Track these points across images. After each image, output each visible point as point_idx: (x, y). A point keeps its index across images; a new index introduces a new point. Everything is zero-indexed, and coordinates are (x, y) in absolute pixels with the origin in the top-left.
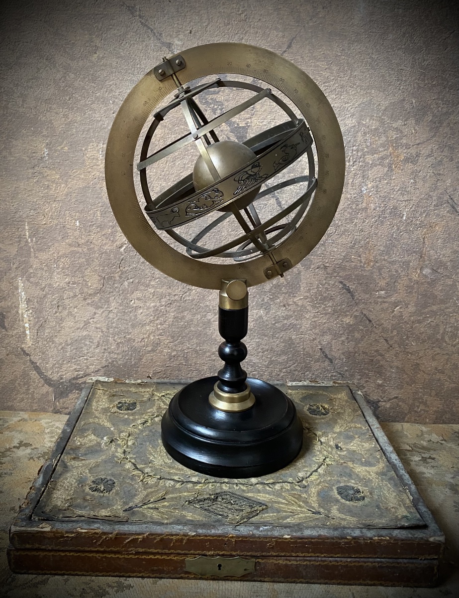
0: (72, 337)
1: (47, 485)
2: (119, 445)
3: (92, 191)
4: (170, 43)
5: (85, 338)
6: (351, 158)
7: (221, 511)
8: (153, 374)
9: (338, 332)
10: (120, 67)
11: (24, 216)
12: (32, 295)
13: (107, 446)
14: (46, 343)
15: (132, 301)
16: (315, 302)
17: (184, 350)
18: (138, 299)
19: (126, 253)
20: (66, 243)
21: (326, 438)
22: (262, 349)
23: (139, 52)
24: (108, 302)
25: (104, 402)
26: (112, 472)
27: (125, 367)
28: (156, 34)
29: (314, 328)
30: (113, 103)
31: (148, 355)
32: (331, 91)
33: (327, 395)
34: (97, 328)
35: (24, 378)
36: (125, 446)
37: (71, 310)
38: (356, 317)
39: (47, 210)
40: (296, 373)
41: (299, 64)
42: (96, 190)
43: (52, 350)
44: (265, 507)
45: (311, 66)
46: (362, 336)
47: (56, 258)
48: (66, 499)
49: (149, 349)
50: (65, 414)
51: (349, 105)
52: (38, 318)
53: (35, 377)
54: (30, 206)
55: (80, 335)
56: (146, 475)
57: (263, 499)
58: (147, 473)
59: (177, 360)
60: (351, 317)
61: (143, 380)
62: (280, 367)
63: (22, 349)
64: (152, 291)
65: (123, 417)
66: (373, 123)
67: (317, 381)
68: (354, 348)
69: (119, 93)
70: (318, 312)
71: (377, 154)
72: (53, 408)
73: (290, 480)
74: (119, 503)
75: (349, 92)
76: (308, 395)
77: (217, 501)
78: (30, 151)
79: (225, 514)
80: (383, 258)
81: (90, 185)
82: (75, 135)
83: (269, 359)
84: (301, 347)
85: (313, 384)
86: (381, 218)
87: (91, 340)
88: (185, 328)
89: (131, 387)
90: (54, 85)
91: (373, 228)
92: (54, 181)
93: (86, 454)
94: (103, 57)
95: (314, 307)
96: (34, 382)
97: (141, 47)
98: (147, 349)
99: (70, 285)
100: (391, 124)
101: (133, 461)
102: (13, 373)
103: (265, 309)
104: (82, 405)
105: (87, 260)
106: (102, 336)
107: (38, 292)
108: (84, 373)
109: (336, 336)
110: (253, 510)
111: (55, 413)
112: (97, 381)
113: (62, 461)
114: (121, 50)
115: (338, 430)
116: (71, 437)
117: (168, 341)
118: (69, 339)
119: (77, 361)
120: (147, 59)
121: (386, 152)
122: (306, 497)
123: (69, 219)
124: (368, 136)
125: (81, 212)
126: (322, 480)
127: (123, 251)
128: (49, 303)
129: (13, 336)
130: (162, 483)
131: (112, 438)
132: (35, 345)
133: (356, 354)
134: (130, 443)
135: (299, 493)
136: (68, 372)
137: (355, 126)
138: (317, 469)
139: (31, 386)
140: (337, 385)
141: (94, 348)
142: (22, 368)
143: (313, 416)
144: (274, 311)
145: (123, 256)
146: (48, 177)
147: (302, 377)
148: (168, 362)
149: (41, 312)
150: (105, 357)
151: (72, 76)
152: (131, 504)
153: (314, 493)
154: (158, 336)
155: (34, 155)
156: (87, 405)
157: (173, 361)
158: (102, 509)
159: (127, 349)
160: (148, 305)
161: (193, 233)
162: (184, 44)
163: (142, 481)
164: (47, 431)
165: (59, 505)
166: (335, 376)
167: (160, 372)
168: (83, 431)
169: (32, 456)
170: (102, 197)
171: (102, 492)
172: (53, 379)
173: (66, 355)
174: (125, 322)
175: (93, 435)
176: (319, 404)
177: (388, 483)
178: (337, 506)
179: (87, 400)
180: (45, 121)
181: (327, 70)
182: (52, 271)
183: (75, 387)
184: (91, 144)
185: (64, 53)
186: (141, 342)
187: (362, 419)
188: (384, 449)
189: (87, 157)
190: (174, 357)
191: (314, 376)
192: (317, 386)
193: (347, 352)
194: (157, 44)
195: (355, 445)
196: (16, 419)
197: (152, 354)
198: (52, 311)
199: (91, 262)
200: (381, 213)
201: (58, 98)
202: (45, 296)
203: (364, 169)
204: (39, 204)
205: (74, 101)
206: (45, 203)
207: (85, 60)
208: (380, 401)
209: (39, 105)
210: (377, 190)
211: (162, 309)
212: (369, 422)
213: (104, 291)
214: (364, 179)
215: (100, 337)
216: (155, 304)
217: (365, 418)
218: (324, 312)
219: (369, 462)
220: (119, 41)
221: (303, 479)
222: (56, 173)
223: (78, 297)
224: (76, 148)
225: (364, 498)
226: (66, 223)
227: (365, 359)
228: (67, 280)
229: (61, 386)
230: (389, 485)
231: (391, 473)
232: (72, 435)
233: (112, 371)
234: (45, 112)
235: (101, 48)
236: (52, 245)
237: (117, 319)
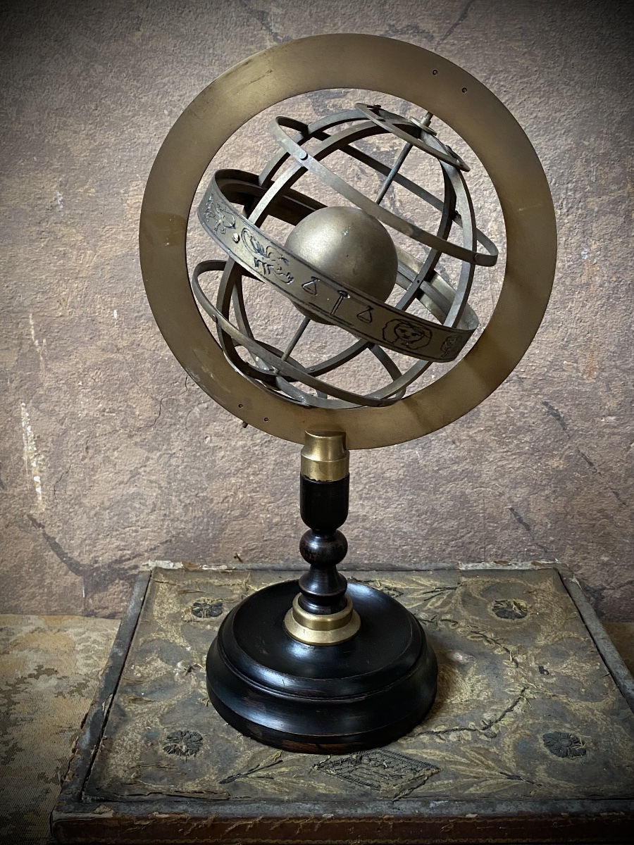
0: (111, 497)
1: (98, 744)
2: (202, 676)
3: (137, 262)
4: (263, 12)
5: (133, 497)
6: (565, 203)
7: (368, 779)
8: (244, 551)
9: (539, 483)
10: (180, 53)
11: (27, 303)
12: (44, 432)
13: (183, 678)
14: (69, 507)
15: (206, 438)
16: (504, 436)
17: (293, 514)
18: (217, 435)
20: (97, 346)
21: (525, 656)
22: (417, 511)
23: (212, 28)
24: (169, 439)
25: (171, 603)
26: (197, 722)
27: (198, 542)
29: (501, 477)
30: (169, 115)
31: (234, 523)
32: (533, 91)
33: (522, 585)
34: (151, 482)
35: (35, 563)
37: (108, 454)
38: (568, 457)
39: (64, 293)
40: (473, 547)
41: (480, 45)
43: (80, 517)
44: (435, 770)
45: (500, 49)
46: (577, 489)
47: (81, 370)
48: (131, 766)
49: (236, 513)
50: (104, 617)
51: (562, 114)
52: (55, 467)
53: (52, 561)
54: (36, 287)
55: (125, 493)
57: (432, 758)
59: (281, 529)
60: (560, 458)
61: (230, 565)
62: (447, 538)
63: (30, 517)
65: (204, 627)
66: (601, 144)
67: (505, 562)
68: (564, 507)
69: (179, 98)
70: (507, 452)
71: (607, 194)
72: (82, 608)
73: (471, 724)
74: (212, 770)
75: (562, 93)
76: (492, 586)
77: (361, 763)
78: (32, 195)
79: (376, 784)
80: (613, 363)
81: (134, 250)
82: (108, 169)
83: (428, 527)
84: (481, 507)
85: (501, 567)
86: (611, 300)
87: (143, 501)
89: (211, 578)
90: (70, 85)
91: (598, 316)
92: (75, 245)
93: (152, 692)
94: (151, 37)
95: (501, 443)
96: (52, 568)
97: (214, 19)
98: (233, 513)
99: (106, 414)
100: (630, 145)
102: (17, 554)
103: (423, 448)
104: (137, 611)
105: (133, 374)
106: (161, 495)
107: (52, 426)
108: (133, 553)
109: (536, 488)
110: (417, 775)
111: (87, 616)
112: (156, 568)
113: (116, 705)
114: (182, 25)
115: (542, 643)
116: (126, 666)
117: (266, 501)
118: (106, 499)
119: (121, 534)
120: (225, 40)
121: (621, 191)
122: (497, 752)
123: (100, 308)
124: (592, 165)
125: (120, 296)
126: (520, 725)
128: (73, 443)
129: (14, 496)
131: (189, 664)
132: (50, 510)
135: (486, 747)
136: (106, 552)
137: (571, 149)
138: (512, 707)
139: (47, 575)
140: (538, 567)
141: (148, 514)
142: (31, 547)
143: (503, 619)
144: (437, 451)
146: (63, 239)
147: (482, 553)
148: (267, 534)
149: (59, 458)
150: (165, 527)
151: (100, 68)
152: (231, 772)
153: (509, 746)
154: (250, 493)
155: (39, 202)
156: (145, 610)
157: (275, 532)
158: (187, 781)
159: (201, 514)
160: (233, 444)
162: (286, 14)
164: (79, 648)
165: (121, 776)
166: (534, 551)
167: (254, 549)
168: (144, 652)
169: (60, 691)
171: (184, 754)
172: (81, 563)
173: (103, 525)
174: (196, 471)
175: (159, 659)
176: (511, 601)
177: (620, 727)
178: (545, 766)
179: (144, 600)
180: (55, 145)
181: (526, 56)
182: (76, 391)
183: (118, 575)
184: (134, 183)
185: (85, 29)
186: (222, 503)
187: (579, 624)
188: (615, 673)
189: (128, 205)
190: (276, 525)
191: (500, 552)
192: (507, 570)
193: (554, 513)
194: (242, 14)
195: (570, 667)
196: (27, 629)
197: (241, 522)
198: (78, 455)
199: (139, 377)
200: (611, 292)
201: (77, 106)
202: (65, 432)
203: (584, 220)
204: (51, 283)
205: (104, 111)
206: (61, 282)
207: (120, 42)
208: (605, 588)
209: (45, 118)
210: (607, 253)
211: (256, 450)
212: (590, 630)
213: (160, 424)
214: (584, 237)
215: (157, 495)
216: (244, 442)
217: (584, 622)
218: (518, 451)
219: (592, 694)
220: (178, 10)
221: (491, 723)
222: (78, 232)
223: (119, 433)
224: (109, 190)
225: (585, 752)
226: (97, 314)
227: (582, 524)
228: (100, 405)
229: (95, 574)
230: (623, 730)
231: (626, 711)
232: (127, 662)
233: (178, 550)
234: (55, 130)
235: (148, 20)
236: (75, 349)
237: (183, 467)
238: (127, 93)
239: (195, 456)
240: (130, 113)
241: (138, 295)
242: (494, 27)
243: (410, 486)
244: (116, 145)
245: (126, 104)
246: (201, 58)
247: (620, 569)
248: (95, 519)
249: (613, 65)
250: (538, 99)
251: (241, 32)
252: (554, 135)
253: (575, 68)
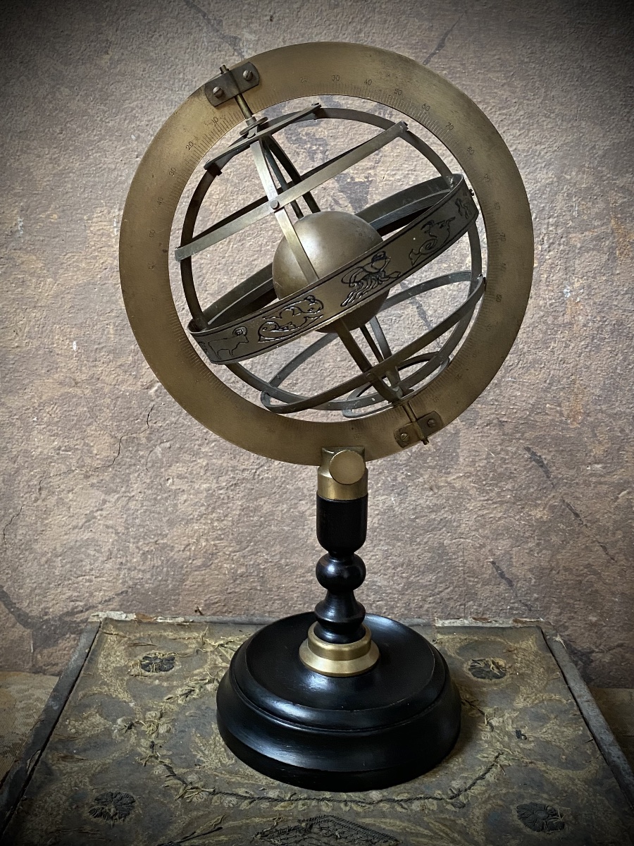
0: (65, 542)
1: (15, 806)
2: (143, 734)
3: (99, 291)
4: (236, 38)
5: (87, 544)
6: (546, 238)
8: (205, 605)
9: (522, 534)
10: (149, 77)
13: (121, 735)
14: (19, 552)
15: (168, 480)
16: (484, 483)
17: (258, 565)
18: (180, 477)
19: (158, 397)
20: (54, 379)
21: (501, 719)
22: (392, 563)
23: (182, 52)
24: (128, 481)
25: (118, 656)
26: (131, 783)
27: (157, 594)
28: (212, 21)
29: (481, 528)
30: (136, 140)
31: (196, 573)
32: (512, 123)
33: (502, 643)
34: (108, 527)
36: (154, 735)
37: (62, 495)
38: (552, 508)
39: (21, 322)
40: (452, 604)
41: (458, 75)
42: (107, 289)
43: (30, 564)
45: (478, 79)
46: (563, 541)
47: (36, 405)
48: (49, 831)
49: (199, 562)
50: (53, 675)
51: (543, 147)
52: (6, 509)
55: (79, 539)
56: (190, 787)
57: (390, 828)
58: (191, 783)
59: (247, 581)
60: (544, 508)
61: (187, 617)
62: (424, 593)
64: (204, 464)
65: (152, 682)
66: (582, 178)
67: (485, 619)
68: (549, 562)
69: (147, 123)
70: (487, 500)
71: (590, 230)
72: (30, 664)
73: (438, 793)
74: (141, 837)
75: (543, 126)
76: (469, 644)
77: (310, 832)
80: (599, 408)
81: (96, 279)
82: (71, 194)
83: (405, 580)
84: (460, 560)
85: (480, 624)
86: (595, 341)
87: (97, 548)
88: (260, 526)
89: (165, 631)
90: (35, 108)
91: (581, 358)
92: (34, 272)
93: (85, 750)
94: (119, 60)
95: (481, 491)
97: (185, 44)
98: (194, 562)
99: (61, 453)
100: (613, 180)
101: (167, 761)
103: (399, 494)
104: (80, 663)
105: (91, 410)
106: (117, 541)
108: (85, 605)
109: (519, 540)
111: (35, 673)
112: (106, 619)
113: (42, 762)
114: (152, 49)
115: (520, 705)
116: (60, 720)
117: (230, 549)
118: (58, 546)
119: (74, 583)
120: (196, 65)
121: (605, 227)
122: (465, 824)
123: (59, 339)
124: (574, 200)
125: (81, 326)
126: (492, 795)
127: (153, 394)
128: (25, 483)
130: (216, 802)
131: (131, 720)
133: (554, 572)
134: (162, 730)
135: (452, 818)
136: (57, 603)
137: (552, 183)
138: (483, 775)
140: (520, 625)
141: (103, 562)
143: (479, 680)
144: (413, 498)
145: (153, 403)
146: (22, 266)
147: (462, 610)
148: (231, 586)
150: (121, 576)
151: (66, 91)
152: (162, 840)
153: (478, 818)
154: (213, 540)
156: (89, 662)
157: (240, 584)
159: (160, 563)
160: (197, 487)
161: (274, 363)
162: (259, 40)
163: (182, 797)
164: (20, 706)
165: (36, 842)
166: (517, 609)
167: (217, 603)
168: (82, 707)
170: (117, 301)
171: (112, 818)
172: (30, 614)
173: (54, 573)
174: (156, 516)
175: (97, 715)
176: (490, 660)
177: (604, 798)
178: (517, 841)
179: (89, 652)
180: (17, 169)
181: (505, 87)
182: (31, 427)
183: (70, 628)
184: (98, 210)
185: (53, 51)
186: (183, 551)
187: (561, 685)
188: (599, 739)
189: (91, 232)
190: (241, 576)
191: (481, 609)
192: (486, 628)
193: (538, 567)
194: (213, 39)
195: (550, 731)
197: (203, 572)
198: (30, 497)
199: (98, 414)
200: (596, 332)
201: (42, 129)
202: (17, 471)
203: (566, 256)
204: (8, 312)
205: (69, 135)
206: (18, 311)
207: (88, 65)
208: (593, 652)
209: (8, 141)
210: (590, 292)
211: (221, 494)
212: (574, 692)
213: (119, 464)
214: (566, 274)
215: (113, 542)
216: (208, 485)
217: (567, 683)
218: (499, 500)
219: (574, 761)
220: (148, 33)
221: (460, 792)
222: (38, 258)
223: (75, 473)
224: (72, 216)
225: (564, 825)
226: (55, 345)
227: (568, 580)
228: (56, 443)
229: (44, 627)
230: (606, 802)
231: (611, 781)
232: (61, 716)
233: (134, 602)
234: (18, 154)
235: (117, 44)
236: (30, 382)
237: (142, 511)
238: (93, 116)
239: (155, 499)
240: (96, 137)
241: (99, 326)
242: (472, 58)
243: (385, 536)
244: (81, 170)
245: (92, 128)
246: (171, 82)
247: (609, 630)
248: (46, 566)
249: (595, 98)
250: (517, 131)
251: (213, 57)
252: (534, 168)
253: (556, 100)
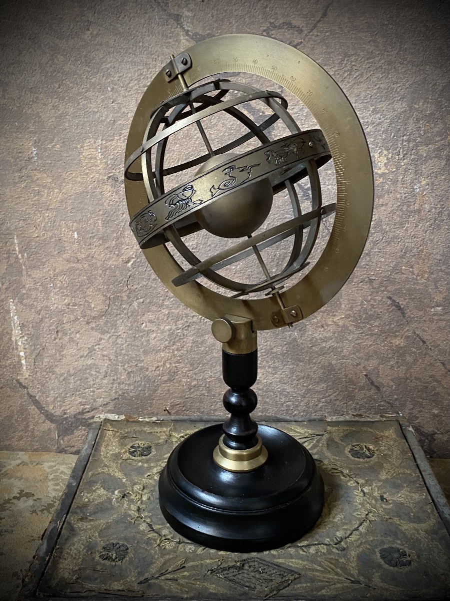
0: (75, 367)
1: (52, 552)
2: (132, 501)
3: (91, 197)
4: (178, 15)
5: (90, 367)
6: (401, 151)
7: (247, 582)
8: (171, 406)
9: (386, 356)
10: (118, 46)
11: (12, 228)
12: (26, 320)
13: (118, 502)
14: (45, 374)
15: (143, 323)
16: (359, 321)
17: (205, 379)
18: (151, 322)
19: (134, 268)
20: (62, 258)
21: (370, 487)
22: (296, 376)
23: (141, 27)
24: (115, 325)
25: (114, 446)
26: (125, 536)
27: (138, 399)
28: (161, 4)
29: (358, 352)
30: (111, 91)
31: (164, 385)
32: (377, 69)
33: (371, 432)
34: (103, 356)
35: (22, 414)
36: (139, 502)
37: (72, 336)
38: (407, 337)
39: (39, 220)
40: (338, 403)
41: (337, 36)
42: (96, 195)
43: (53, 381)
44: (298, 576)
45: (352, 38)
46: (414, 360)
47: (52, 276)
48: (74, 570)
49: (165, 378)
50: (71, 454)
51: (398, 85)
52: (34, 345)
53: (34, 413)
54: (18, 216)
55: (85, 364)
56: (164, 538)
57: (296, 566)
58: (165, 536)
59: (198, 390)
60: (401, 338)
61: (159, 417)
62: (319, 396)
63: (18, 381)
64: (167, 312)
65: (137, 464)
66: (427, 107)
67: (361, 415)
68: (405, 374)
69: (118, 78)
70: (362, 333)
71: (432, 144)
72: (56, 446)
73: (327, 540)
74: (133, 574)
75: (398, 70)
76: (350, 433)
77: (243, 569)
78: (15, 150)
79: (253, 586)
80: (439, 268)
81: (88, 189)
82: (68, 130)
83: (305, 388)
84: (343, 373)
85: (357, 419)
86: (437, 222)
87: (98, 370)
88: (206, 354)
89: (144, 427)
90: (40, 71)
91: (427, 234)
92: (46, 185)
93: (95, 513)
94: (97, 35)
95: (357, 327)
96: (34, 418)
97: (143, 21)
98: (163, 378)
99: (70, 307)
101: (148, 520)
102: (9, 408)
103: (300, 331)
104: (89, 451)
105: (89, 278)
106: (110, 365)
107: (32, 316)
108: (91, 408)
109: (384, 360)
110: (283, 580)
111: (59, 453)
112: (105, 419)
113: (67, 522)
114: (120, 25)
115: (384, 477)
116: (78, 493)
117: (186, 369)
118: (71, 370)
119: (83, 393)
120: (151, 36)
121: (443, 141)
122: (345, 562)
123: (65, 231)
124: (421, 122)
125: (79, 222)
126: (363, 541)
127: (130, 267)
128: (47, 328)
129: (6, 366)
130: (181, 549)
131: (124, 491)
132: (32, 376)
133: (408, 381)
134: (144, 498)
135: (336, 558)
136: (72, 405)
137: (405, 111)
138: (358, 527)
139: (31, 423)
140: (384, 419)
141: (102, 379)
142: (19, 403)
143: (356, 459)
144: (310, 333)
145: (130, 273)
146: (38, 182)
147: (344, 407)
148: (188, 393)
149: (37, 339)
150: (114, 388)
151: (61, 58)
152: (147, 575)
153: (353, 558)
154: (175, 363)
155: (20, 155)
156: (95, 451)
157: (194, 392)
158: (114, 581)
159: (140, 379)
160: (162, 328)
161: (212, 244)
162: (194, 16)
163: (159, 545)
164: (51, 477)
165: (66, 577)
166: (383, 406)
167: (178, 404)
168: (91, 483)
169: (34, 509)
170: (103, 204)
171: (114, 561)
172: (54, 414)
173: (69, 387)
174: (136, 348)
175: (102, 488)
176: (363, 445)
177: (438, 544)
178: (379, 574)
179: (95, 443)
180: (31, 114)
181: (371, 43)
182: (49, 291)
183: (81, 423)
184: (88, 141)
185: (51, 30)
186: (154, 371)
187: (412, 463)
188: (436, 501)
189: (83, 156)
190: (194, 387)
191: (358, 406)
192: (361, 421)
193: (397, 378)
194: (163, 17)
195: (403, 496)
196: (14, 463)
197: (169, 384)
198: (51, 337)
199: (93, 280)
200: (437, 216)
201: (46, 86)
202: (41, 320)
203: (416, 163)
204: (30, 213)
205: (65, 89)
206: (36, 212)
207: (76, 39)
208: (436, 433)
209: (23, 95)
210: (433, 187)
211: (179, 332)
212: (420, 468)
213: (109, 314)
214: (416, 176)
215: (108, 365)
216: (170, 327)
217: (416, 461)
218: (370, 333)
219: (419, 517)
220: (116, 14)
221: (342, 539)
222: (48, 176)
223: (80, 320)
224: (70, 146)
225: (410, 563)
226: (63, 235)
227: (418, 386)
228: (66, 301)
229: (64, 422)
230: (440, 546)
231: (443, 531)
232: (78, 490)
233: (123, 405)
234: (30, 104)
235: (95, 23)
236: (47, 261)
237: (126, 345)
238: (81, 75)
239: (135, 337)
240: (84, 90)
241: (92, 221)
242: (347, 23)
243: (291, 358)
244: (74, 113)
245: (81, 83)
246: (134, 49)
247: (447, 419)
248: (64, 382)
249: (436, 48)
250: (380, 75)
251: (163, 30)
252: (393, 101)
253: (408, 51)
